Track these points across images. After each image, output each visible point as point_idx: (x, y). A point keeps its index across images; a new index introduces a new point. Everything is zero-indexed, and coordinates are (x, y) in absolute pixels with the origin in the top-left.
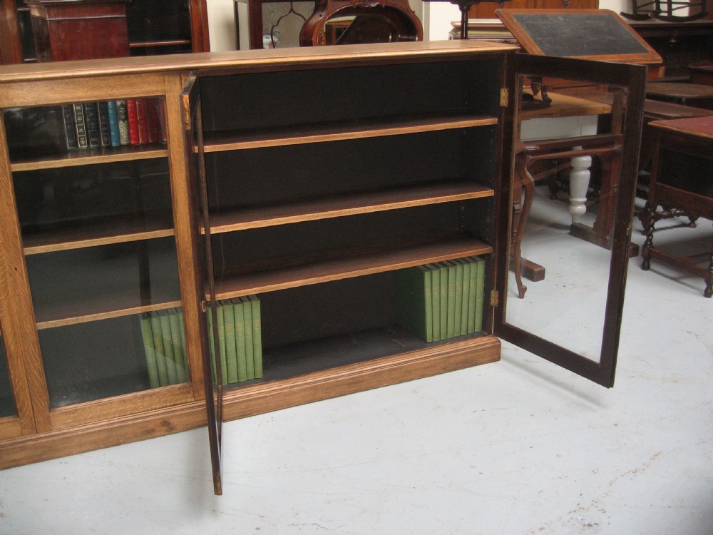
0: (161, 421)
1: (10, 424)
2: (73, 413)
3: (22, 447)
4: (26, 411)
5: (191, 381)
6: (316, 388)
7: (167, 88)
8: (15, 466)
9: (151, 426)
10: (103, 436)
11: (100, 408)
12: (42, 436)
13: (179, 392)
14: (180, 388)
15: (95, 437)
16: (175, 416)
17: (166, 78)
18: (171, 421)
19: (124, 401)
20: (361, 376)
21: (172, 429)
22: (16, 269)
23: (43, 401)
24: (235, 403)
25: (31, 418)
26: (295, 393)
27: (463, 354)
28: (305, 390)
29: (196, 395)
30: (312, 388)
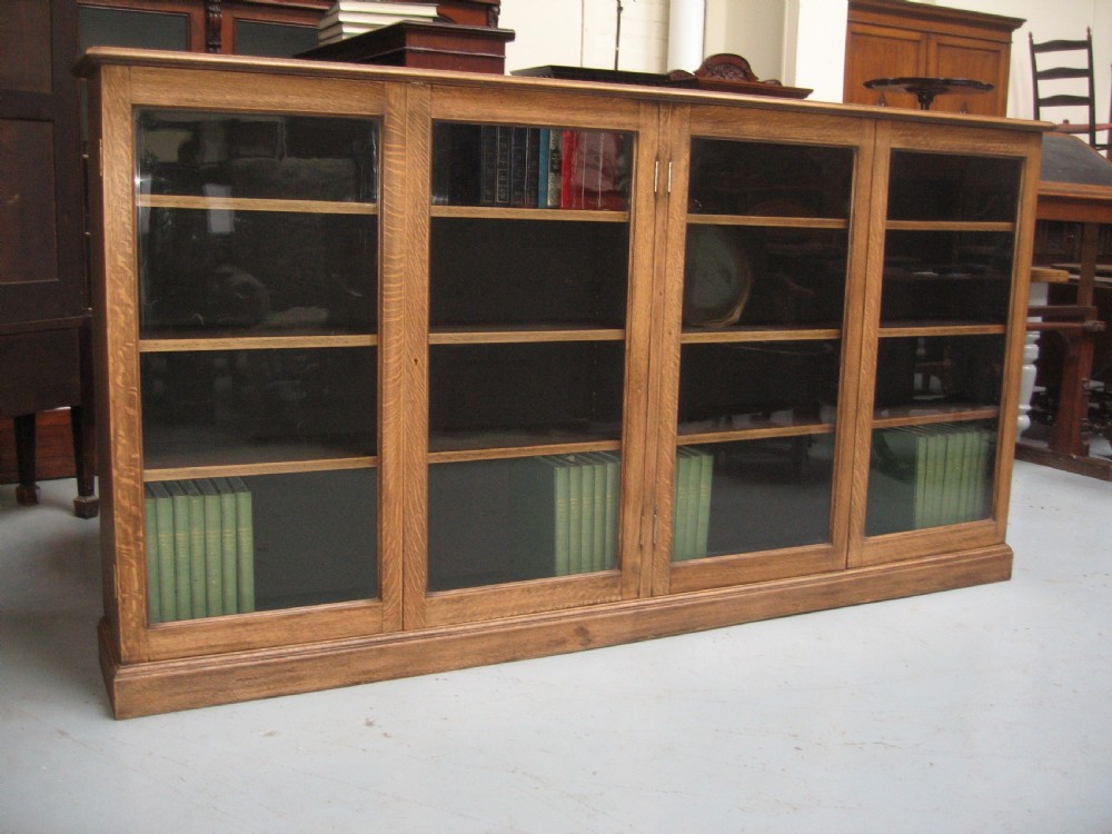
0: (575, 627)
1: (368, 612)
2: (458, 602)
3: (382, 649)
4: (393, 593)
5: (620, 568)
6: (781, 596)
7: (642, 122)
8: (366, 682)
9: (562, 634)
10: (496, 642)
11: (494, 597)
12: (411, 634)
13: (602, 584)
14: (605, 578)
15: (485, 644)
16: (596, 621)
17: (642, 107)
18: (589, 629)
19: (529, 590)
20: (839, 584)
21: (590, 641)
22: (416, 361)
23: (419, 576)
24: (676, 608)
25: (398, 605)
26: (753, 600)
27: (967, 564)
28: (767, 597)
29: (624, 590)
30: (776, 595)
